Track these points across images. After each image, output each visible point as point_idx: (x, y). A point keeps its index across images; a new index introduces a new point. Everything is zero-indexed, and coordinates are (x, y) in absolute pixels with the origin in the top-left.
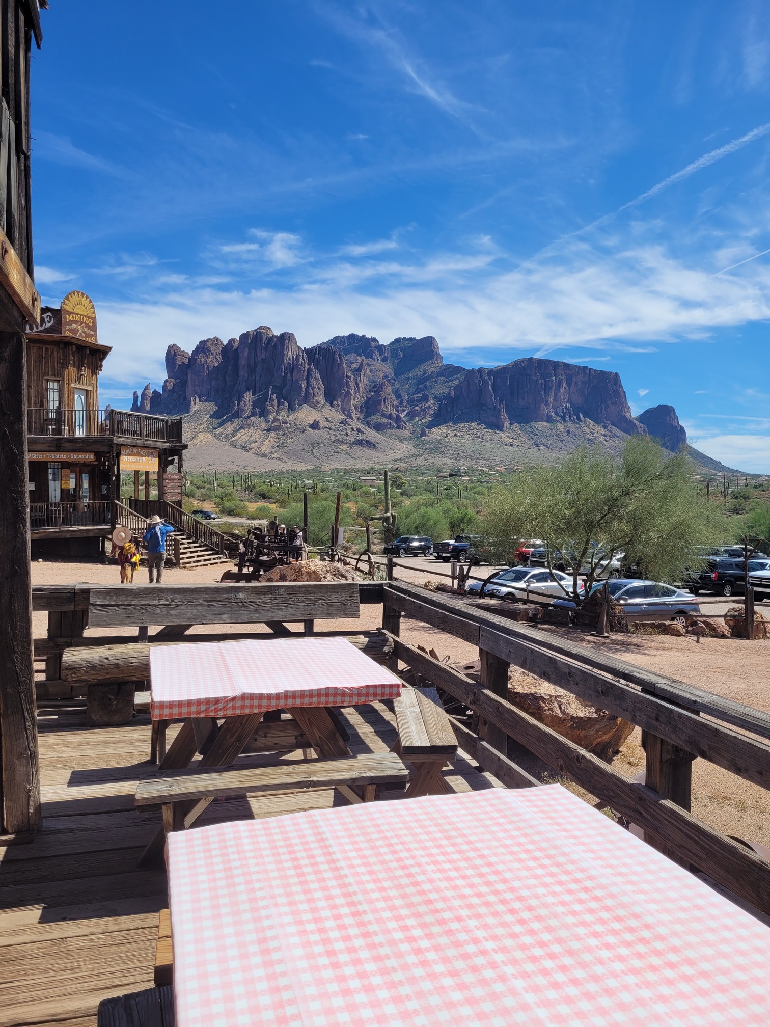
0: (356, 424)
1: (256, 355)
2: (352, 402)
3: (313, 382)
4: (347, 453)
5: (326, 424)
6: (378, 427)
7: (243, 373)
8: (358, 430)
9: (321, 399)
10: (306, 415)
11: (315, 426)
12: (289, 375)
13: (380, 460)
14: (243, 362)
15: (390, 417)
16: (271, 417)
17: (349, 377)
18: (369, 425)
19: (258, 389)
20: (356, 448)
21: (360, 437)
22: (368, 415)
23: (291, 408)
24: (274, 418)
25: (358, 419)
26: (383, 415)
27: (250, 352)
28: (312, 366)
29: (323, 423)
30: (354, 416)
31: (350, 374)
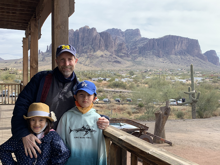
0: (114, 56)
1: (84, 35)
2: (113, 49)
3: (101, 43)
4: (112, 65)
5: (105, 56)
6: (121, 57)
7: (80, 40)
8: (115, 58)
9: (103, 48)
10: (99, 53)
11: (102, 56)
12: (94, 41)
13: (122, 67)
14: (80, 37)
15: (125, 53)
16: (89, 54)
17: (113, 41)
18: (118, 56)
19: (84, 45)
20: (114, 63)
21: (116, 60)
22: (118, 53)
23: (94, 51)
26: (123, 53)
27: (82, 34)
28: (101, 38)
30: (114, 53)
31: (113, 40)
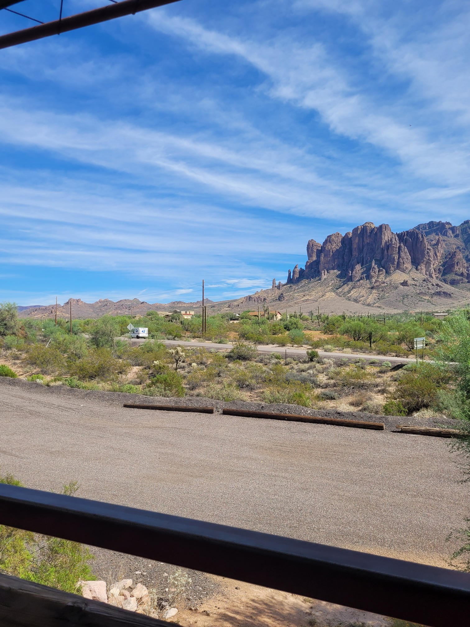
0: (435, 281)
1: (363, 241)
2: (432, 266)
3: (402, 254)
4: (429, 301)
5: (413, 282)
6: (453, 283)
7: (355, 253)
8: (437, 285)
9: (408, 265)
10: (398, 277)
11: (405, 284)
12: (386, 252)
13: (454, 305)
14: (355, 246)
15: (462, 275)
16: (374, 280)
17: (429, 249)
18: (445, 281)
19: (365, 262)
20: (435, 298)
21: (439, 289)
22: (444, 274)
23: (388, 273)
24: (376, 281)
25: (437, 277)
26: (456, 274)
27: (359, 240)
28: (402, 245)
29: (410, 282)
30: (433, 275)
31: (430, 247)
